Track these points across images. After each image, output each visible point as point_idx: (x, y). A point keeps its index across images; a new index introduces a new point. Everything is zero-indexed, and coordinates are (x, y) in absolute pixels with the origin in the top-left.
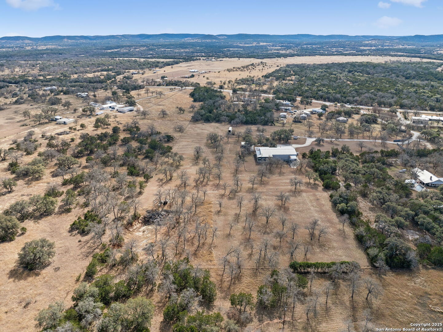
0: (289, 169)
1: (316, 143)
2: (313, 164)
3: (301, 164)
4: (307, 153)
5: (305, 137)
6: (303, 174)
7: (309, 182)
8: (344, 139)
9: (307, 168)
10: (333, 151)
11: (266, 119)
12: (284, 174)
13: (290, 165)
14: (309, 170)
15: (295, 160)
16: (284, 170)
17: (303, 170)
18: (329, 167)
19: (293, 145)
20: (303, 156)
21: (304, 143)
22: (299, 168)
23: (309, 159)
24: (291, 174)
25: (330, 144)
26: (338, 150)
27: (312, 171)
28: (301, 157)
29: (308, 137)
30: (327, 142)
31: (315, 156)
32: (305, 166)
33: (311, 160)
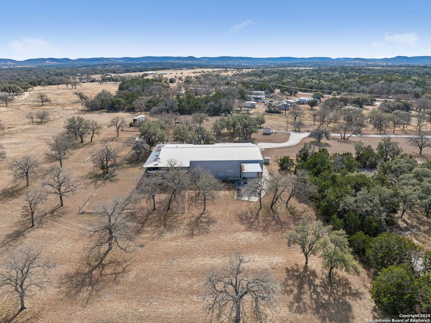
0: (233, 207)
1: (313, 139)
2: (313, 189)
3: (274, 188)
4: (293, 157)
5: (287, 131)
6: (281, 225)
7: (306, 267)
8: (368, 134)
9: (293, 202)
10: (358, 153)
11: (217, 105)
12: (212, 228)
13: (238, 190)
14: (300, 207)
15: (259, 175)
16: (213, 211)
17: (281, 209)
18: (376, 200)
19: (259, 144)
20: (281, 165)
21: (286, 140)
22: (267, 201)
23: (299, 172)
24: (238, 225)
25: (342, 142)
26: (371, 150)
27: (311, 213)
28: (276, 167)
29: (293, 131)
30: (334, 139)
31: (315, 164)
32: (286, 195)
33: (307, 177)
